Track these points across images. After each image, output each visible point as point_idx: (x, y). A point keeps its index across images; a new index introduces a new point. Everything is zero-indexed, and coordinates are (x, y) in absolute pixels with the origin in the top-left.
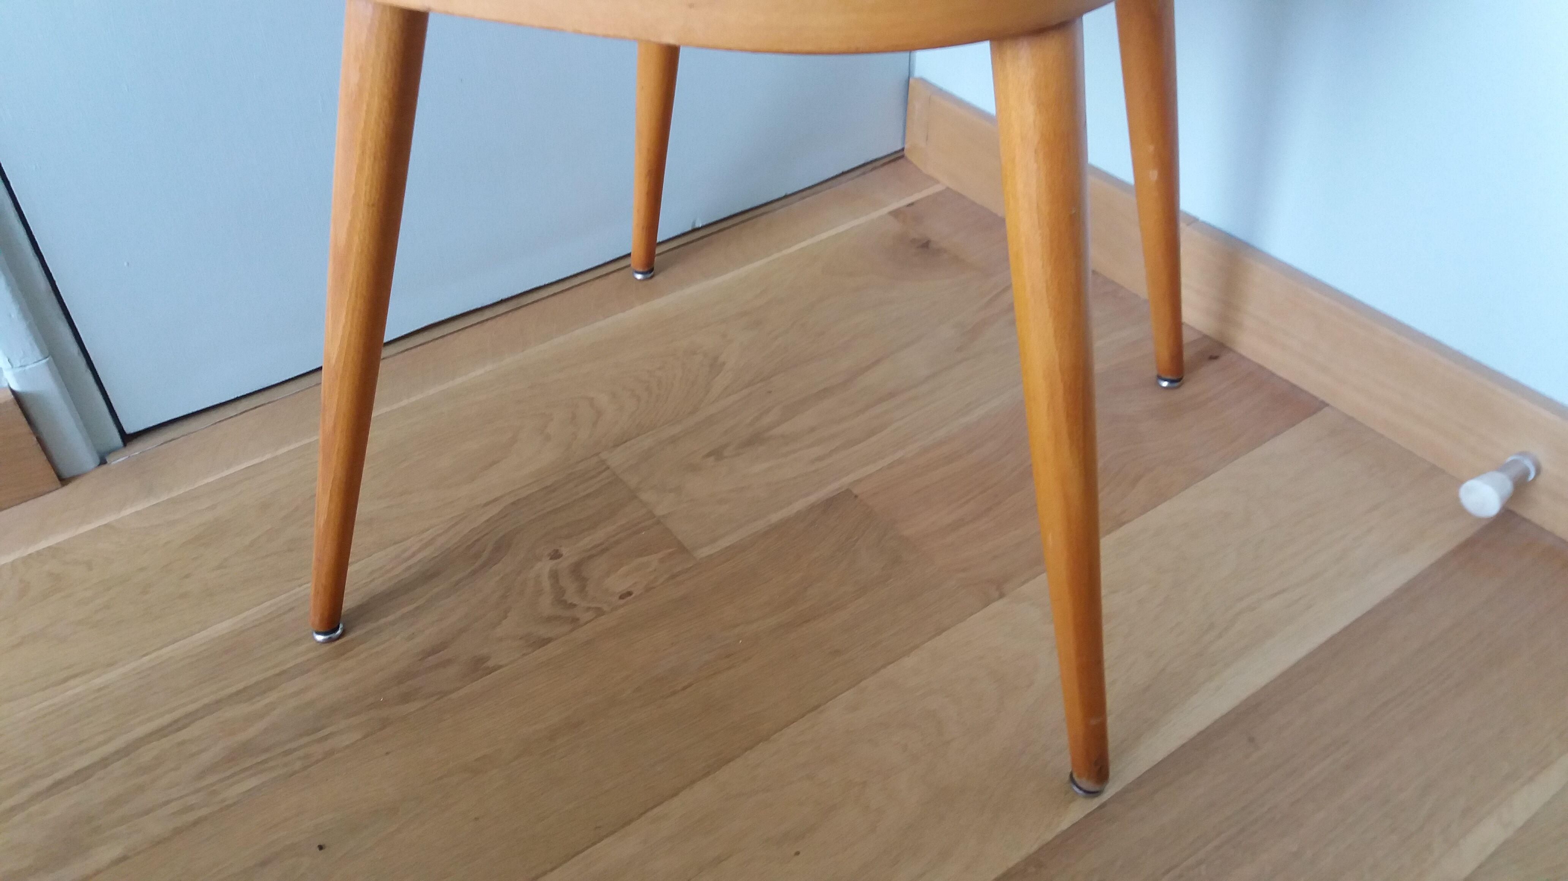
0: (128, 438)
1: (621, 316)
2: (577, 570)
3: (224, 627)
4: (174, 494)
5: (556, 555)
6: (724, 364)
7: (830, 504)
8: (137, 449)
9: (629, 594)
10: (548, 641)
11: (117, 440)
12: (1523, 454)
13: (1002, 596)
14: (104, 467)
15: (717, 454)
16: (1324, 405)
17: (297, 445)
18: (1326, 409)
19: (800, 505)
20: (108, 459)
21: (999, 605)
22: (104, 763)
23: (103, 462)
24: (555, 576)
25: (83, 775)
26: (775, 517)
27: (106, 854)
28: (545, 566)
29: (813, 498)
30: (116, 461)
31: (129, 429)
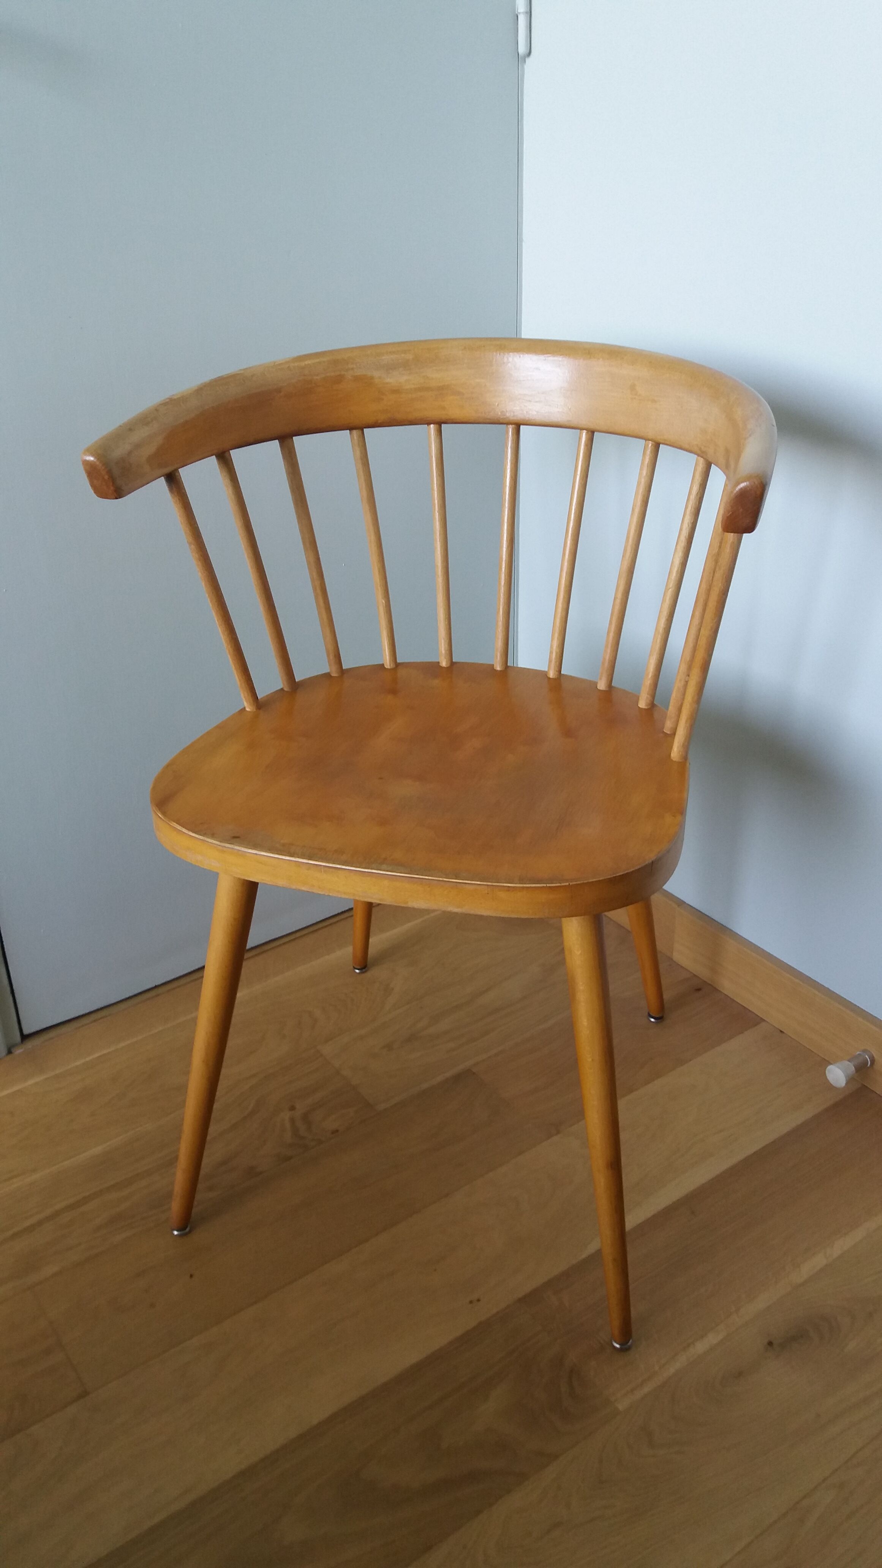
0: (24, 1037)
1: (327, 957)
2: (305, 1117)
3: (98, 1150)
4: (57, 1072)
5: (292, 1108)
6: (393, 989)
7: (457, 1078)
8: (30, 1044)
9: (337, 1131)
10: (290, 1158)
11: (18, 1038)
12: (865, 1051)
13: (558, 1132)
14: (10, 1056)
15: (389, 1047)
16: (763, 1020)
17: (128, 1042)
18: (763, 1024)
19: (439, 1079)
20: (13, 1050)
21: (556, 1138)
22: (40, 1223)
23: (9, 1052)
24: (292, 1120)
25: (30, 1229)
26: (425, 1086)
27: (49, 1270)
28: (286, 1115)
29: (448, 1074)
30: (18, 1051)
31: (26, 1031)
